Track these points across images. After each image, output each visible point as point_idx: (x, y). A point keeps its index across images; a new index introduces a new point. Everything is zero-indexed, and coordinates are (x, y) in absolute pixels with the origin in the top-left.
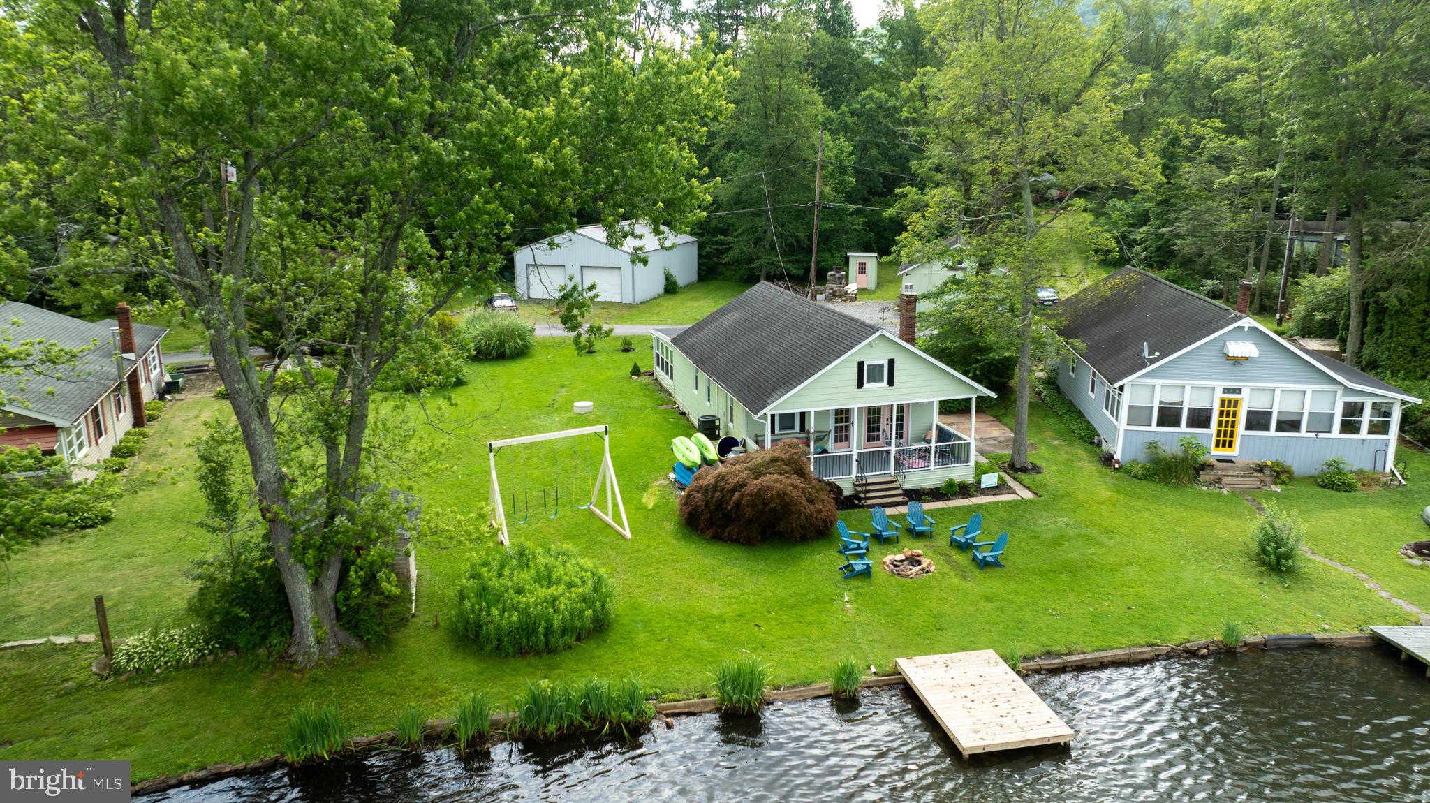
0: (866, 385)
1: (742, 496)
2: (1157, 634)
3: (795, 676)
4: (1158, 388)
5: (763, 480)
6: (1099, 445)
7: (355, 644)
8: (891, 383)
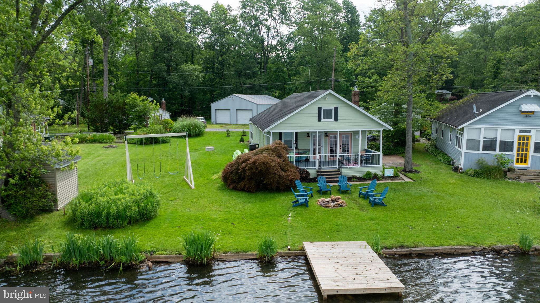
0: (323, 120)
1: (247, 165)
2: (475, 240)
3: (238, 247)
4: (482, 130)
5: (257, 157)
6: (453, 165)
7: (10, 217)
8: (336, 119)
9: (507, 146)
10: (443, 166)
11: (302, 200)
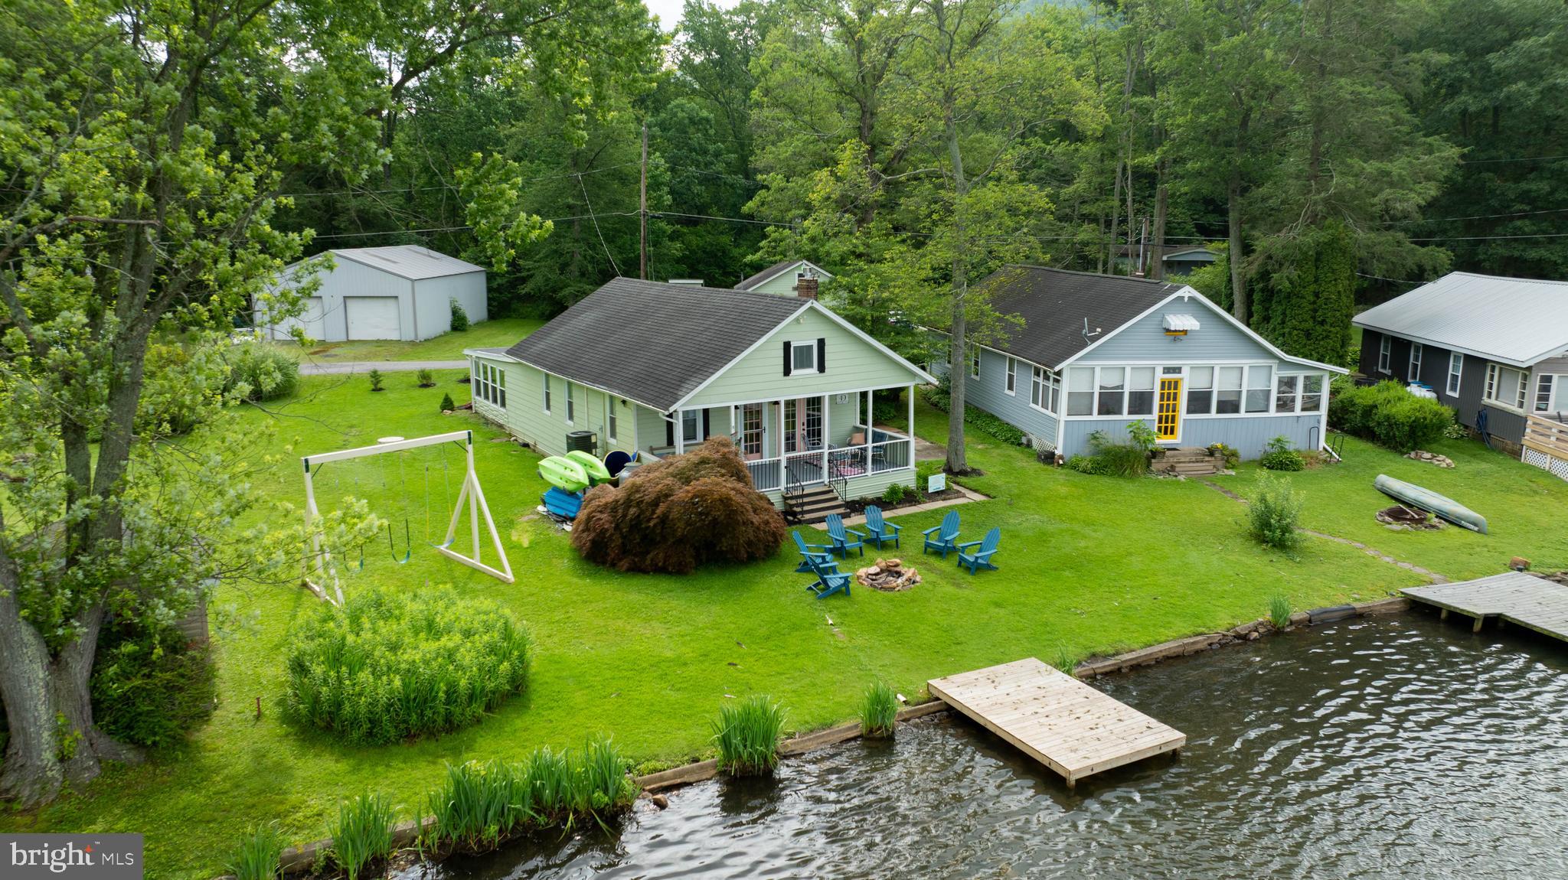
0: (794, 372)
1: (669, 508)
2: (1200, 622)
4: (1098, 371)
5: (696, 486)
6: (1029, 445)
8: (822, 368)
9: (1141, 402)
10: (1013, 451)
11: (834, 581)
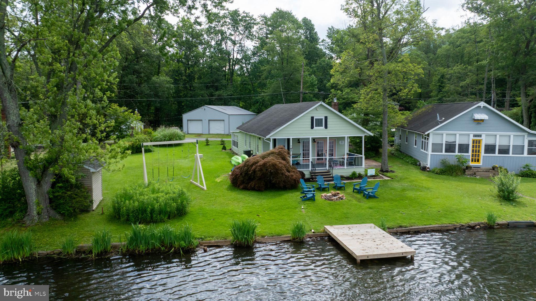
0: (315, 128)
1: (256, 167)
2: (454, 220)
3: (273, 232)
4: (444, 135)
5: (266, 160)
6: (420, 165)
7: (58, 216)
8: (326, 127)
9: (464, 148)
10: (412, 167)
11: (309, 195)
